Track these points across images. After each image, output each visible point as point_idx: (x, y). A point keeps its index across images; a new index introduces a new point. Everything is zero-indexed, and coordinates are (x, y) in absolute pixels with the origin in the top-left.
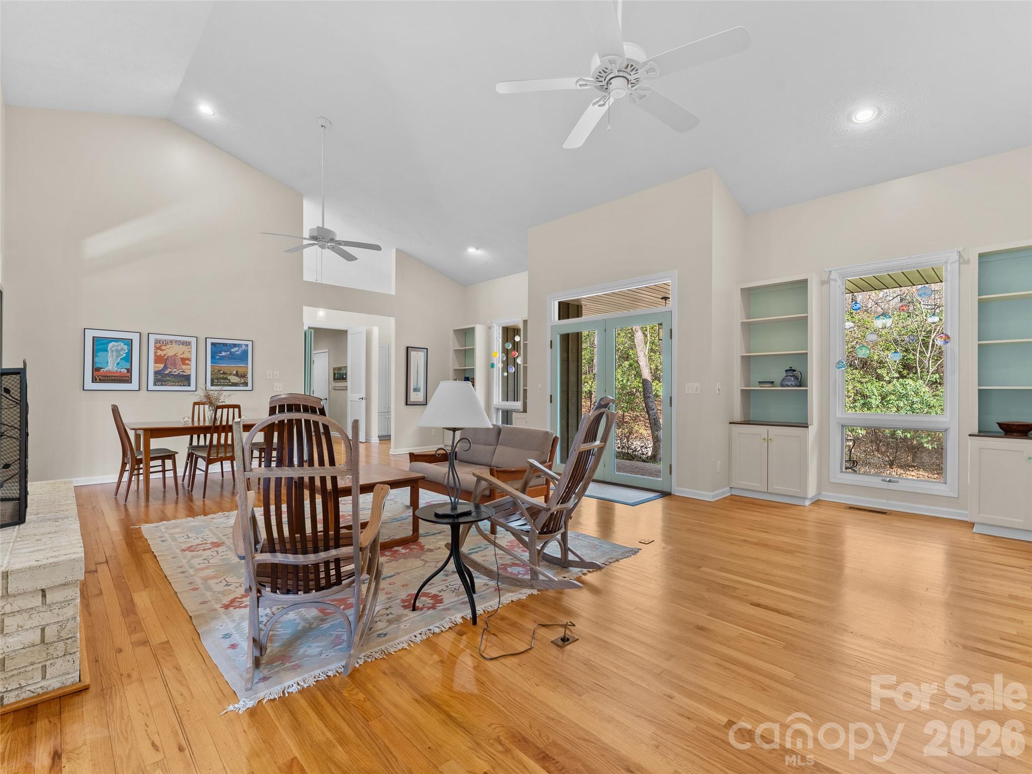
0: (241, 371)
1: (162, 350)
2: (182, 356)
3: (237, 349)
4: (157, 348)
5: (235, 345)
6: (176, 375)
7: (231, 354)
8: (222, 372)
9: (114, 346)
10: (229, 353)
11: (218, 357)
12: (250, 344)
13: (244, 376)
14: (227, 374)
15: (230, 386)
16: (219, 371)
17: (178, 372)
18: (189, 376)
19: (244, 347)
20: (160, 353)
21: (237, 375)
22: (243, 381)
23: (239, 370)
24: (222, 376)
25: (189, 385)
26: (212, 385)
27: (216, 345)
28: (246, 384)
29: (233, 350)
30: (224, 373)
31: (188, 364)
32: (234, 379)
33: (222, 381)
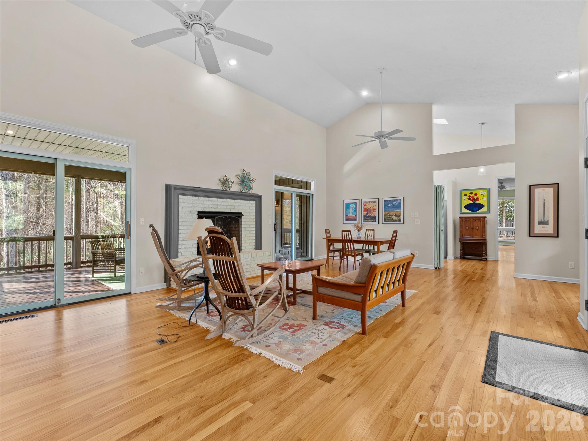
0: (398, 213)
1: (366, 206)
2: (373, 208)
3: (395, 202)
4: (365, 205)
5: (395, 200)
6: (371, 217)
7: (393, 205)
8: (389, 214)
9: (351, 206)
10: (392, 205)
11: (387, 207)
12: (402, 199)
13: (399, 216)
14: (391, 215)
15: (393, 221)
16: (388, 214)
17: (372, 215)
18: (376, 217)
19: (399, 201)
20: (365, 207)
21: (396, 216)
22: (398, 219)
23: (397, 213)
24: (389, 216)
25: (376, 221)
26: (385, 221)
27: (387, 201)
28: (400, 220)
29: (394, 203)
30: (390, 215)
31: (375, 212)
32: (394, 218)
33: (389, 219)
